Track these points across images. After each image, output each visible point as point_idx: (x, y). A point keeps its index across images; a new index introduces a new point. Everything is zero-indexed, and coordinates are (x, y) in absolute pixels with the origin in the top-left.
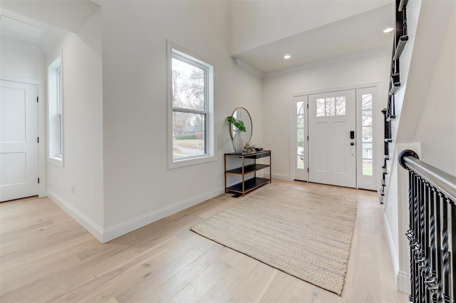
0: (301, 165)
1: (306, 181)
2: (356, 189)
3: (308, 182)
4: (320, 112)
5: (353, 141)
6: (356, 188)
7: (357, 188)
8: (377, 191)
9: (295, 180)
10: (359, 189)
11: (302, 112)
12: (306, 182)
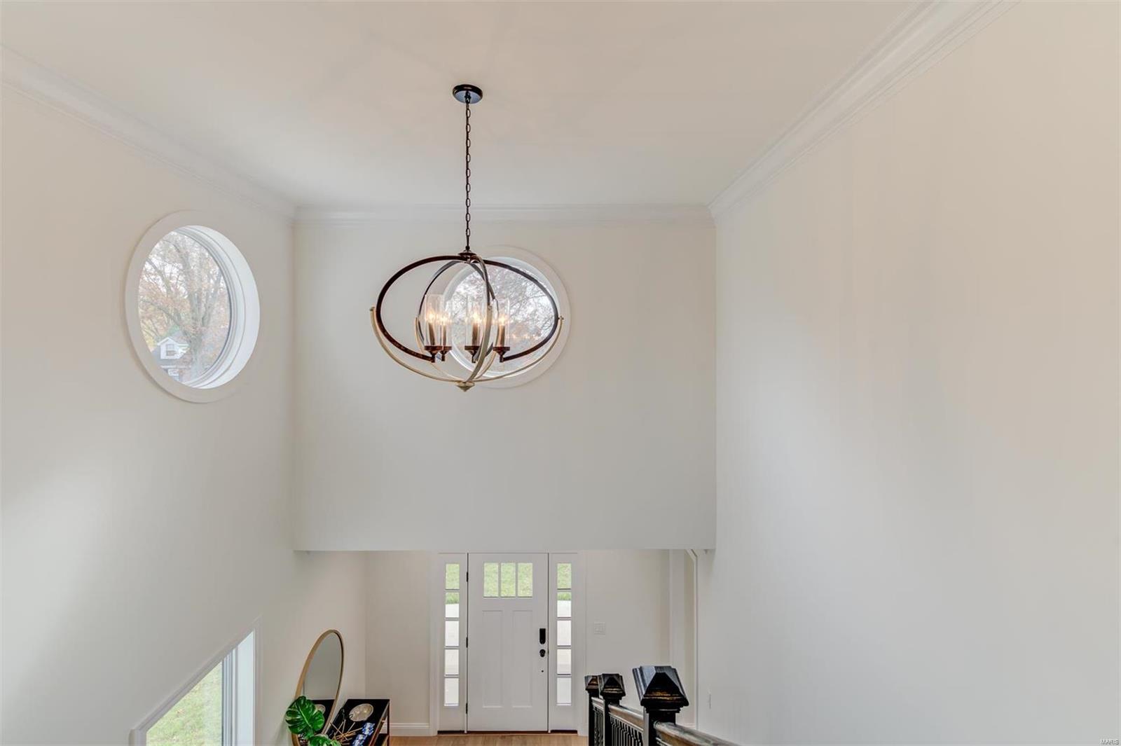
0: (452, 696)
1: (461, 729)
2: (547, 732)
3: (466, 732)
4: (490, 588)
5: (544, 647)
6: (546, 730)
7: (549, 732)
8: (575, 732)
9: (440, 732)
10: (553, 731)
11: (456, 585)
12: (462, 732)
